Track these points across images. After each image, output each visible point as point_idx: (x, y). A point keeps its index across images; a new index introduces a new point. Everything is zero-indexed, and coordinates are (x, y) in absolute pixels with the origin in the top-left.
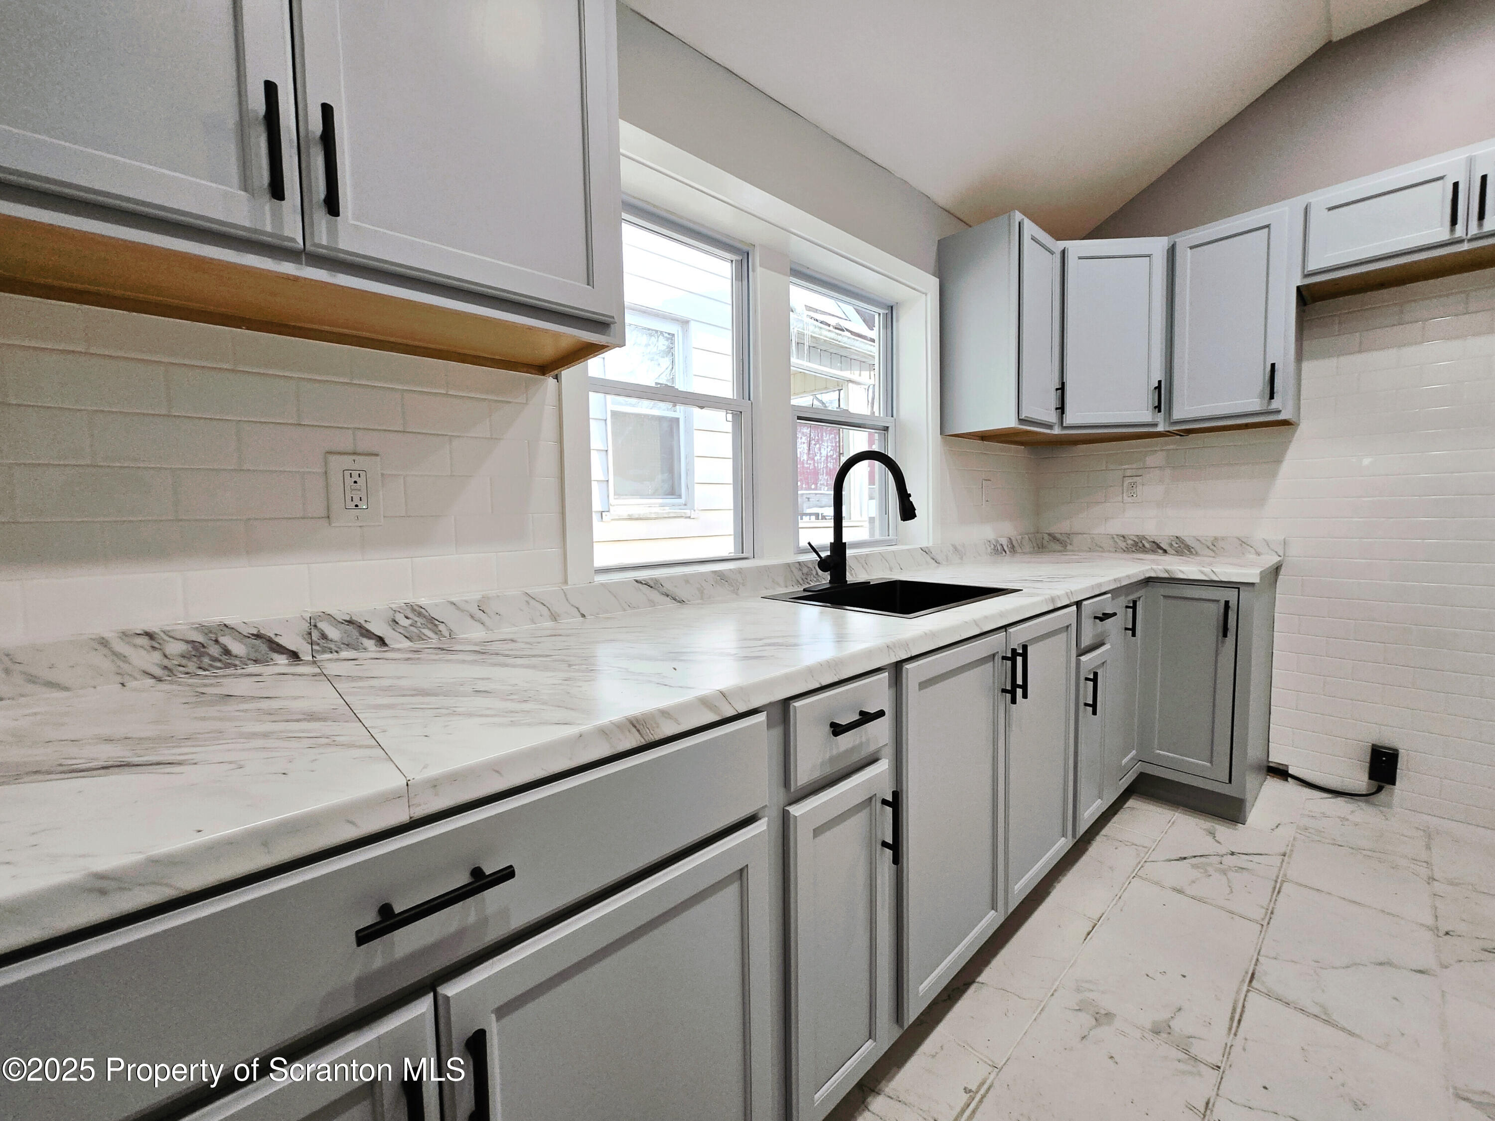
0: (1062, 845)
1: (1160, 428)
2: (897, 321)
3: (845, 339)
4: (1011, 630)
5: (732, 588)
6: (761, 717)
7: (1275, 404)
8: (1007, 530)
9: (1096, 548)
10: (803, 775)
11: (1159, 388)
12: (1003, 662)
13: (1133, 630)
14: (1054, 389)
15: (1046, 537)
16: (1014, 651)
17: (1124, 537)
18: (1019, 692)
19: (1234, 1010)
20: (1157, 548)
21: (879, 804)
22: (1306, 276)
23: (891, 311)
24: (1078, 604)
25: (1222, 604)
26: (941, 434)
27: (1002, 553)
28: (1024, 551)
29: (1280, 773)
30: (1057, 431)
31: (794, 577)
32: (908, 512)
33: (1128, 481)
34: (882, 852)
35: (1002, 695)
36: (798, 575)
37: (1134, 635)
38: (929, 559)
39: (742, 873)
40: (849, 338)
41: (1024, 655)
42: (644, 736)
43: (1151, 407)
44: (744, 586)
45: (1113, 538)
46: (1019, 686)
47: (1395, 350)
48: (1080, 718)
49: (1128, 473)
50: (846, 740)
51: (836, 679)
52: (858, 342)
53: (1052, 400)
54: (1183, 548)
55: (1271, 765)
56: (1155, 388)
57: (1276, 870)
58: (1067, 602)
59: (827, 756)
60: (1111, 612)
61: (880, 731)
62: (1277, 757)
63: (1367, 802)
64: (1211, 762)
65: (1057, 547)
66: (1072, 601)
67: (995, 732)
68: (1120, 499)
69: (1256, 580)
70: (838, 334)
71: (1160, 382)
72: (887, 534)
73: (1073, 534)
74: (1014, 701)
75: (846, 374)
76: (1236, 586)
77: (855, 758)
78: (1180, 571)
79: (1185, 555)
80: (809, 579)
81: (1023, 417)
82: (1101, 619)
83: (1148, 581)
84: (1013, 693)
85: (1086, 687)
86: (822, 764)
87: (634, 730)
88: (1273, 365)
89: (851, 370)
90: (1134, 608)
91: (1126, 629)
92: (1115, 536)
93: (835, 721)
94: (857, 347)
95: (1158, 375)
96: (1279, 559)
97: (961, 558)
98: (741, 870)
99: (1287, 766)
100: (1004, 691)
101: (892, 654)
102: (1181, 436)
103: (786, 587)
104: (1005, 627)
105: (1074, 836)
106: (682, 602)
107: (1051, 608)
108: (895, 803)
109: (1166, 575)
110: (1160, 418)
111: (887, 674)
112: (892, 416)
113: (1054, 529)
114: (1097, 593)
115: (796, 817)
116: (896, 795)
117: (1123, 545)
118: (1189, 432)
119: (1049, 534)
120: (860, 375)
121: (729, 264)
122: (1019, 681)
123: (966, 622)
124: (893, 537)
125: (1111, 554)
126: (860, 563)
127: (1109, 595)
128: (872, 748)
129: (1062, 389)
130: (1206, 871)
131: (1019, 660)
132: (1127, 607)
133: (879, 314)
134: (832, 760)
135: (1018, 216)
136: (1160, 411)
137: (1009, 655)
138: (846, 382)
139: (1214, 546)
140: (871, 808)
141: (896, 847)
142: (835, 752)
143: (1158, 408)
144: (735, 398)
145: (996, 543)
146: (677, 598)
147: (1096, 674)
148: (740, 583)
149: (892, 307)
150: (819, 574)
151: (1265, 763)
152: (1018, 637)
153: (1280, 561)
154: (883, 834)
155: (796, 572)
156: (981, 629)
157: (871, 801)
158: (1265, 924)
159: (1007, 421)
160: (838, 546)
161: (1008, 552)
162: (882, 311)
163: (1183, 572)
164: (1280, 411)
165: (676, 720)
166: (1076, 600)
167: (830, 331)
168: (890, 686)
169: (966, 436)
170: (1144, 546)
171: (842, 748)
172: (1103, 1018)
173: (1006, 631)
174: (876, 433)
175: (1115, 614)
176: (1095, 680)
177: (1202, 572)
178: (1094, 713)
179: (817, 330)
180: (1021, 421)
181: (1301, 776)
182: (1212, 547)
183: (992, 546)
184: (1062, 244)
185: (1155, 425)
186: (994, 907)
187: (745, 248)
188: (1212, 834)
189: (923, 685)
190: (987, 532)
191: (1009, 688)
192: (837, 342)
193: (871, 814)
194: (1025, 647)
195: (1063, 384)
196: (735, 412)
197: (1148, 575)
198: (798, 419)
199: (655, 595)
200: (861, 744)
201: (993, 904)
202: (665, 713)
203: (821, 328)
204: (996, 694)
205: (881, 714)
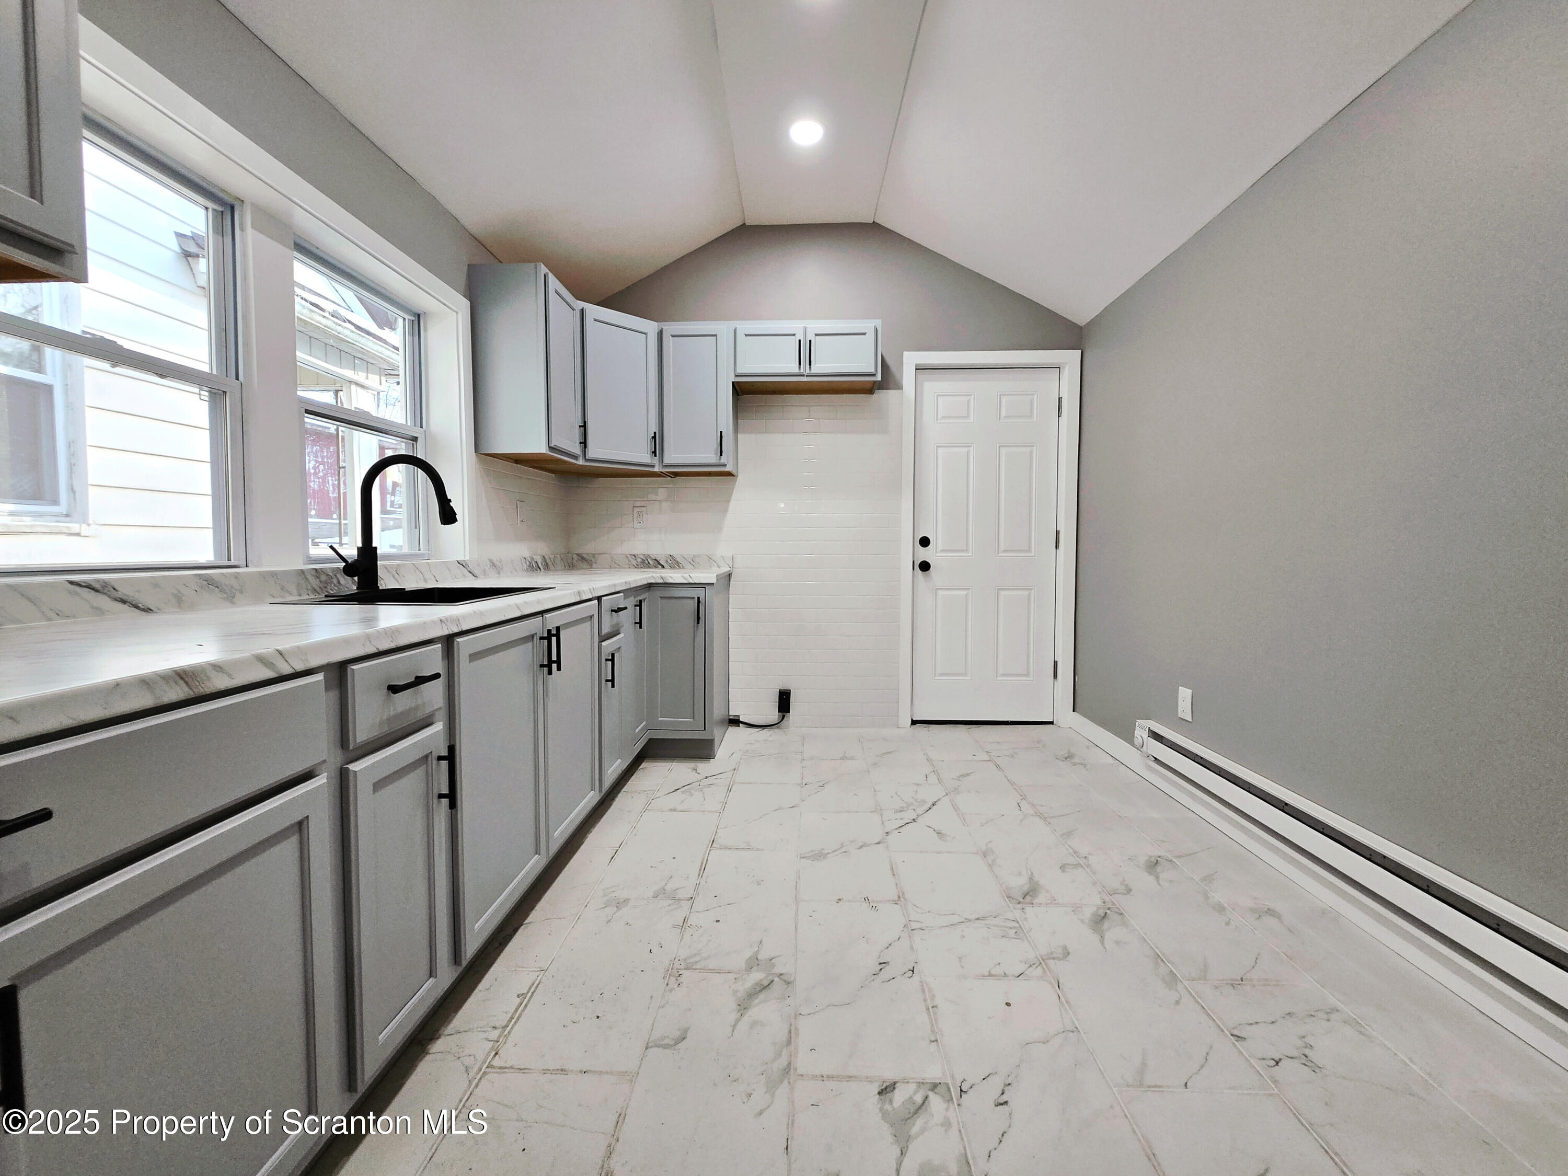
0: (591, 798)
1: (656, 469)
2: (425, 330)
3: (347, 332)
4: (547, 616)
5: (225, 596)
6: (320, 677)
7: (723, 460)
8: (540, 549)
9: (614, 565)
10: (362, 732)
11: (654, 437)
12: (540, 642)
13: (640, 623)
14: (577, 427)
15: (575, 557)
16: (549, 631)
17: (635, 556)
18: (554, 666)
19: (702, 863)
20: (658, 564)
21: (435, 762)
22: (737, 376)
23: (417, 320)
24: (599, 598)
25: (696, 599)
26: (475, 452)
27: (537, 570)
28: (558, 568)
29: (735, 722)
30: (581, 462)
31: (309, 585)
32: (448, 516)
33: (636, 510)
34: (439, 802)
35: (540, 670)
36: (315, 583)
37: (641, 627)
38: (465, 572)
39: (301, 826)
40: (352, 332)
41: (558, 636)
42: (193, 688)
43: (650, 452)
44: (242, 593)
45: (627, 557)
46: (554, 662)
47: (781, 435)
48: (603, 691)
49: (638, 504)
50: (403, 701)
51: (392, 645)
52: (364, 339)
53: (577, 434)
54: (675, 564)
55: (731, 717)
56: (653, 437)
57: (729, 780)
58: (590, 597)
59: (385, 717)
60: (623, 607)
61: (434, 693)
62: (733, 713)
63: (778, 728)
64: (694, 718)
65: (585, 565)
66: (594, 596)
67: (535, 701)
68: (632, 524)
69: (714, 581)
70: (336, 324)
71: (655, 433)
72: (418, 549)
73: (598, 554)
74: (550, 673)
75: (348, 373)
76: (703, 586)
77: (412, 719)
78: (670, 577)
79: (674, 568)
80: (329, 588)
81: (552, 445)
82: (616, 611)
83: (650, 586)
84: (549, 666)
85: (606, 665)
86: (381, 723)
87: (181, 682)
88: (721, 432)
89: (354, 370)
90: (640, 606)
91: (636, 623)
92: (629, 556)
93: (391, 684)
94: (362, 345)
95: (654, 428)
96: (729, 569)
97: (499, 573)
98: (300, 823)
99: (739, 716)
100: (542, 666)
101: (445, 628)
102: (671, 477)
103: (300, 595)
104: (542, 613)
105: (600, 791)
106: (148, 610)
107: (578, 600)
108: (451, 757)
109: (661, 581)
110: (655, 461)
111: (440, 645)
112: (422, 427)
113: (580, 551)
114: (613, 591)
115: (356, 772)
116: (452, 749)
117: (634, 562)
118: (676, 474)
119: (577, 554)
120: (367, 378)
121: (203, 211)
122: (554, 658)
123: (509, 605)
124: (425, 552)
125: (627, 570)
126: (390, 573)
127: (622, 594)
128: (428, 710)
129: (584, 426)
130: (690, 793)
131: (554, 639)
132: (636, 606)
133: (404, 319)
134: (389, 720)
135: (543, 269)
136: (655, 456)
137: (545, 635)
138: (348, 384)
139: (694, 562)
140: (427, 767)
141: (452, 797)
142: (392, 713)
143: (654, 453)
144: (214, 372)
145: (531, 559)
146: (140, 605)
147: (613, 655)
148: (236, 590)
149: (419, 316)
150: (341, 582)
151: (728, 718)
152: (553, 620)
153: (730, 571)
154: (439, 789)
155: (312, 580)
156: (522, 612)
157: (427, 760)
158: (721, 811)
159: (539, 447)
160: (368, 552)
161: (542, 569)
162: (407, 317)
163: (671, 577)
164: (726, 465)
165: (230, 676)
166: (597, 595)
167: (324, 317)
168: (443, 658)
169: (501, 457)
170: (649, 563)
171: (400, 709)
172: (620, 904)
173: (542, 617)
174: (403, 442)
175: (626, 608)
176: (612, 660)
177: (684, 577)
178: (613, 686)
179: (305, 311)
180: (551, 449)
181: (746, 721)
182: (692, 562)
183: (528, 563)
184: (581, 304)
185: (653, 466)
186: (537, 852)
187: (230, 200)
188: (695, 770)
189: (474, 657)
190: (521, 550)
191: (546, 662)
192: (336, 334)
193: (427, 772)
194: (558, 629)
195: (585, 422)
196: (214, 391)
197: (650, 582)
198: (306, 413)
199: (102, 601)
200: (418, 706)
201: (536, 850)
202: (217, 667)
203: (313, 311)
204: (535, 670)
205: (437, 676)
